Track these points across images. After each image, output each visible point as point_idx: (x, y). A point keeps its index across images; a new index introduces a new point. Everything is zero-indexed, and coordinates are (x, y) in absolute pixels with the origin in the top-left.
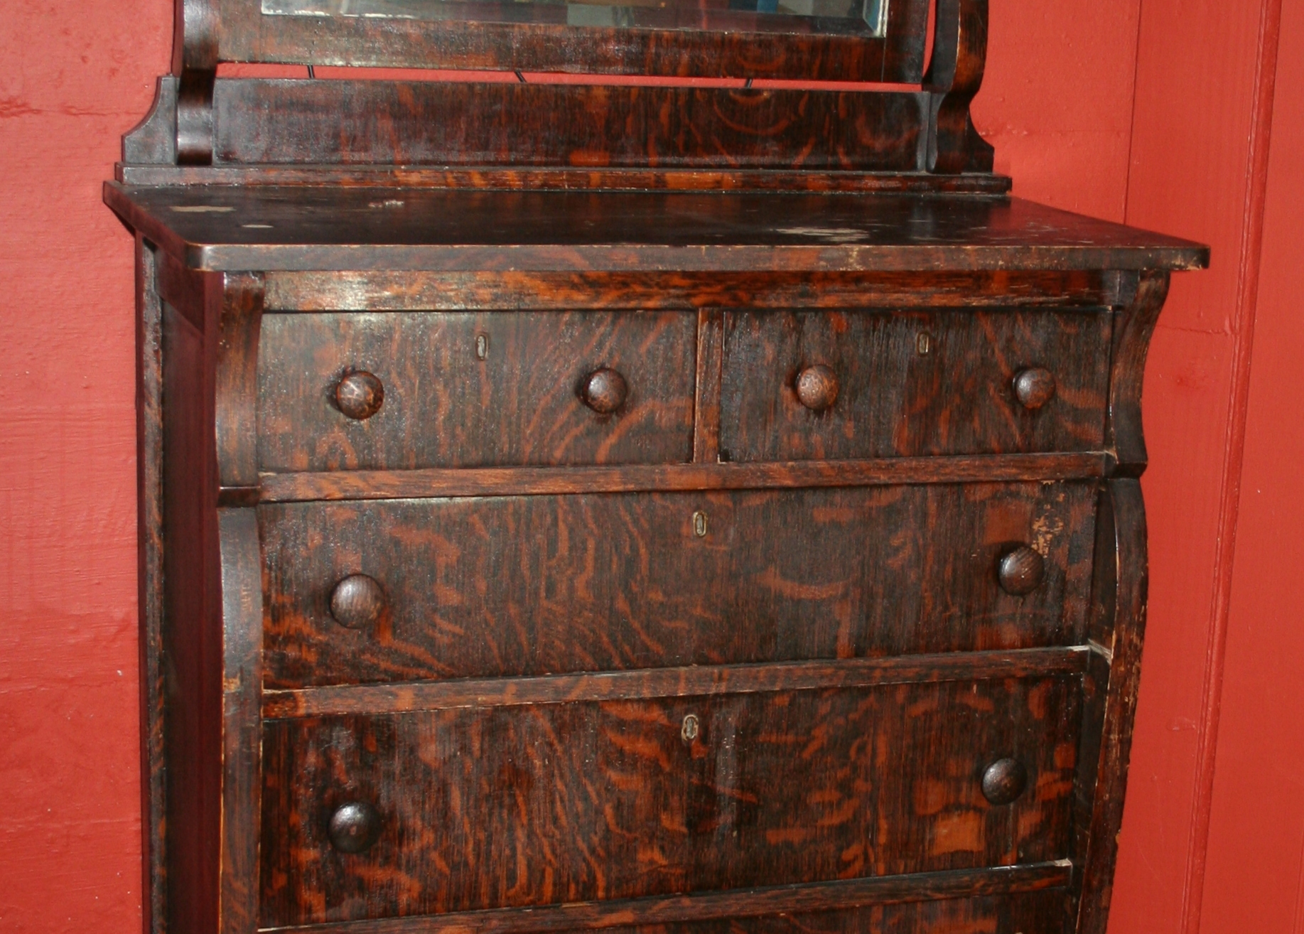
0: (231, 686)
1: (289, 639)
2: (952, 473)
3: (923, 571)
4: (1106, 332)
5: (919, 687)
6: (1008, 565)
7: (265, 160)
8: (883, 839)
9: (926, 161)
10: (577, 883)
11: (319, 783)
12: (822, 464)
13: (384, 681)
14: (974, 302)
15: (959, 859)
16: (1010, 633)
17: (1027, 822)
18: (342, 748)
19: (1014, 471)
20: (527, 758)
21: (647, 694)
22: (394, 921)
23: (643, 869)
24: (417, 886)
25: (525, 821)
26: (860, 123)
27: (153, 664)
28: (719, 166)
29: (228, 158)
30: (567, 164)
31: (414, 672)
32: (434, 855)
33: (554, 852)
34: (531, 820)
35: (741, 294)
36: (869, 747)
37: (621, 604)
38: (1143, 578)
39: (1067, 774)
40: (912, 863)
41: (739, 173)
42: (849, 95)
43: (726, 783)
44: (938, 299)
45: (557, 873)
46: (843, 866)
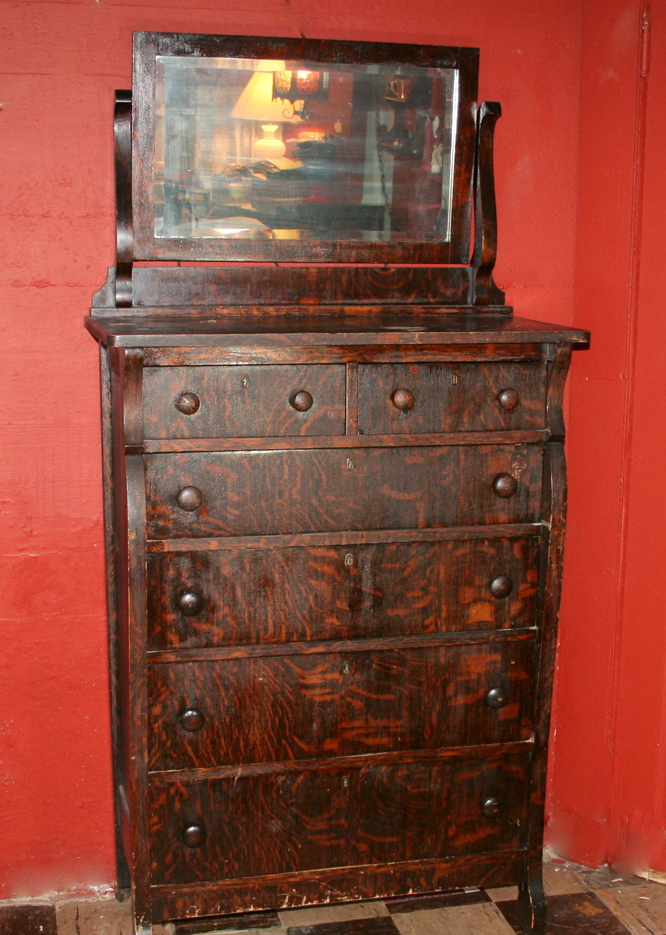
0: (132, 536)
1: (160, 516)
2: (470, 440)
3: (459, 486)
4: (544, 373)
5: (459, 542)
6: (500, 484)
7: (157, 305)
8: (444, 614)
9: (471, 299)
10: (297, 633)
11: (175, 584)
12: (407, 436)
13: (204, 537)
14: (479, 359)
15: (481, 626)
16: (503, 517)
17: (515, 607)
18: (185, 568)
19: (501, 439)
20: (272, 573)
21: (327, 543)
22: (211, 649)
23: (328, 627)
24: (221, 633)
25: (272, 603)
26: (439, 283)
27: (109, 539)
28: (372, 304)
29: (140, 304)
30: (298, 304)
31: (218, 533)
32: (229, 618)
33: (286, 618)
34: (274, 602)
35: (366, 356)
36: (436, 570)
37: (314, 502)
38: (564, 489)
39: (533, 585)
40: (459, 627)
41: (380, 307)
42: (433, 269)
43: (367, 587)
44: (460, 357)
45: (287, 628)
46: (425, 627)
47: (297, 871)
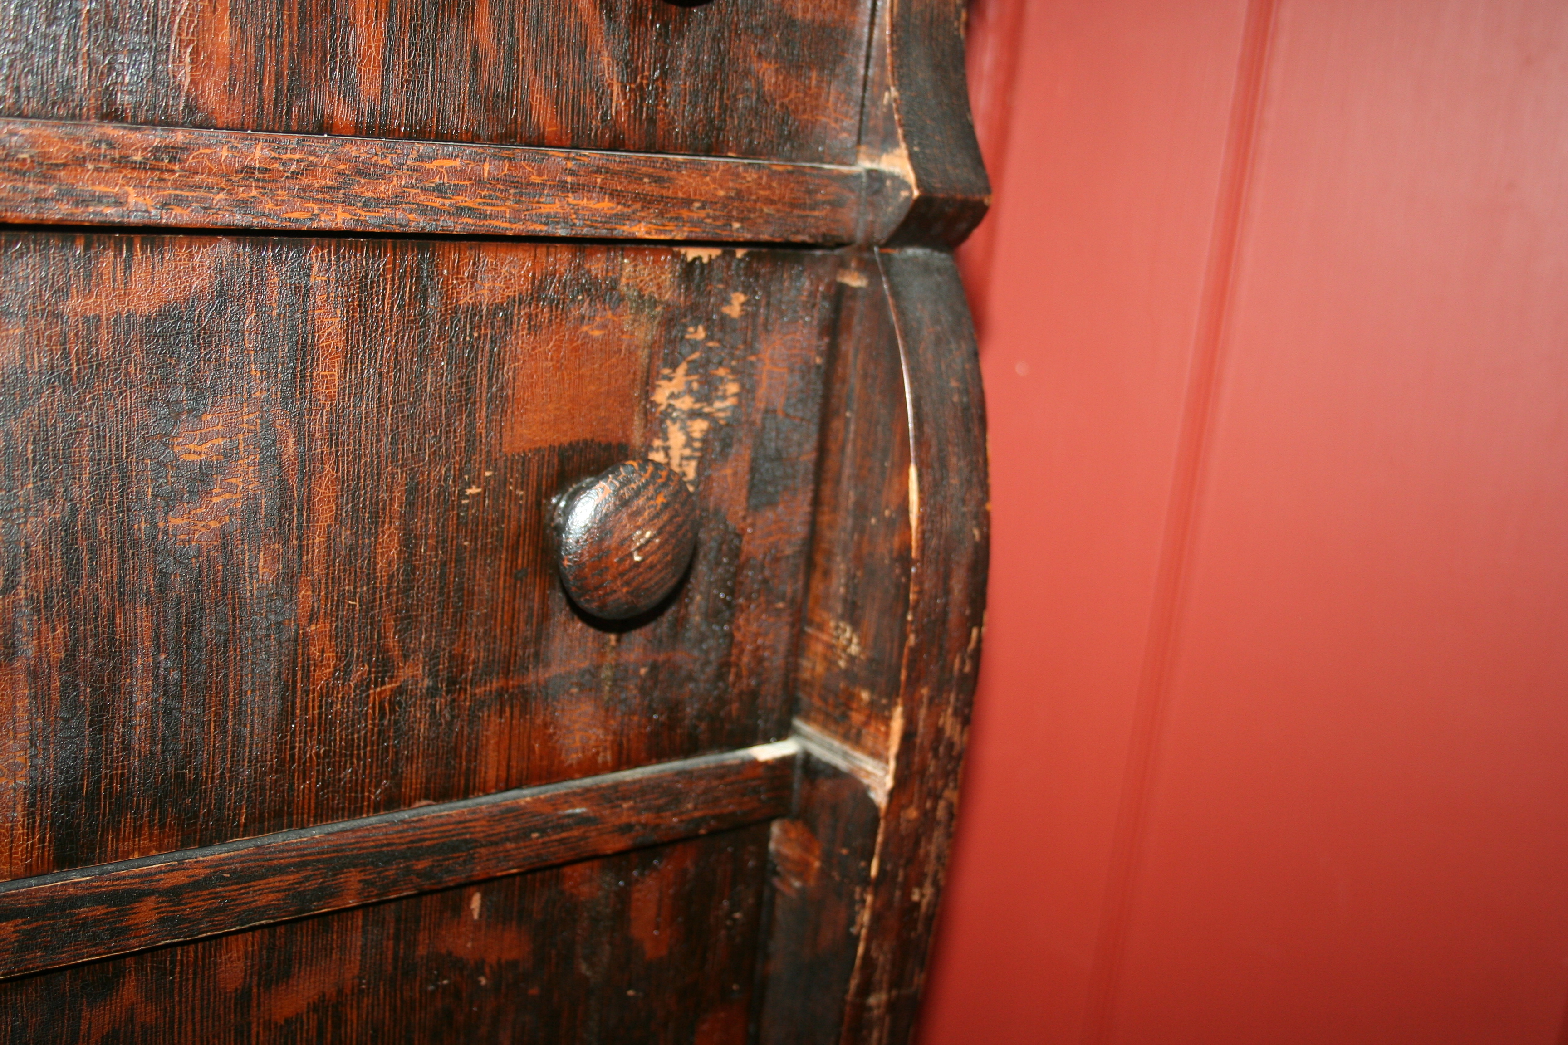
2: (394, 202)
3: (302, 550)
19: (606, 205)
38: (977, 546)
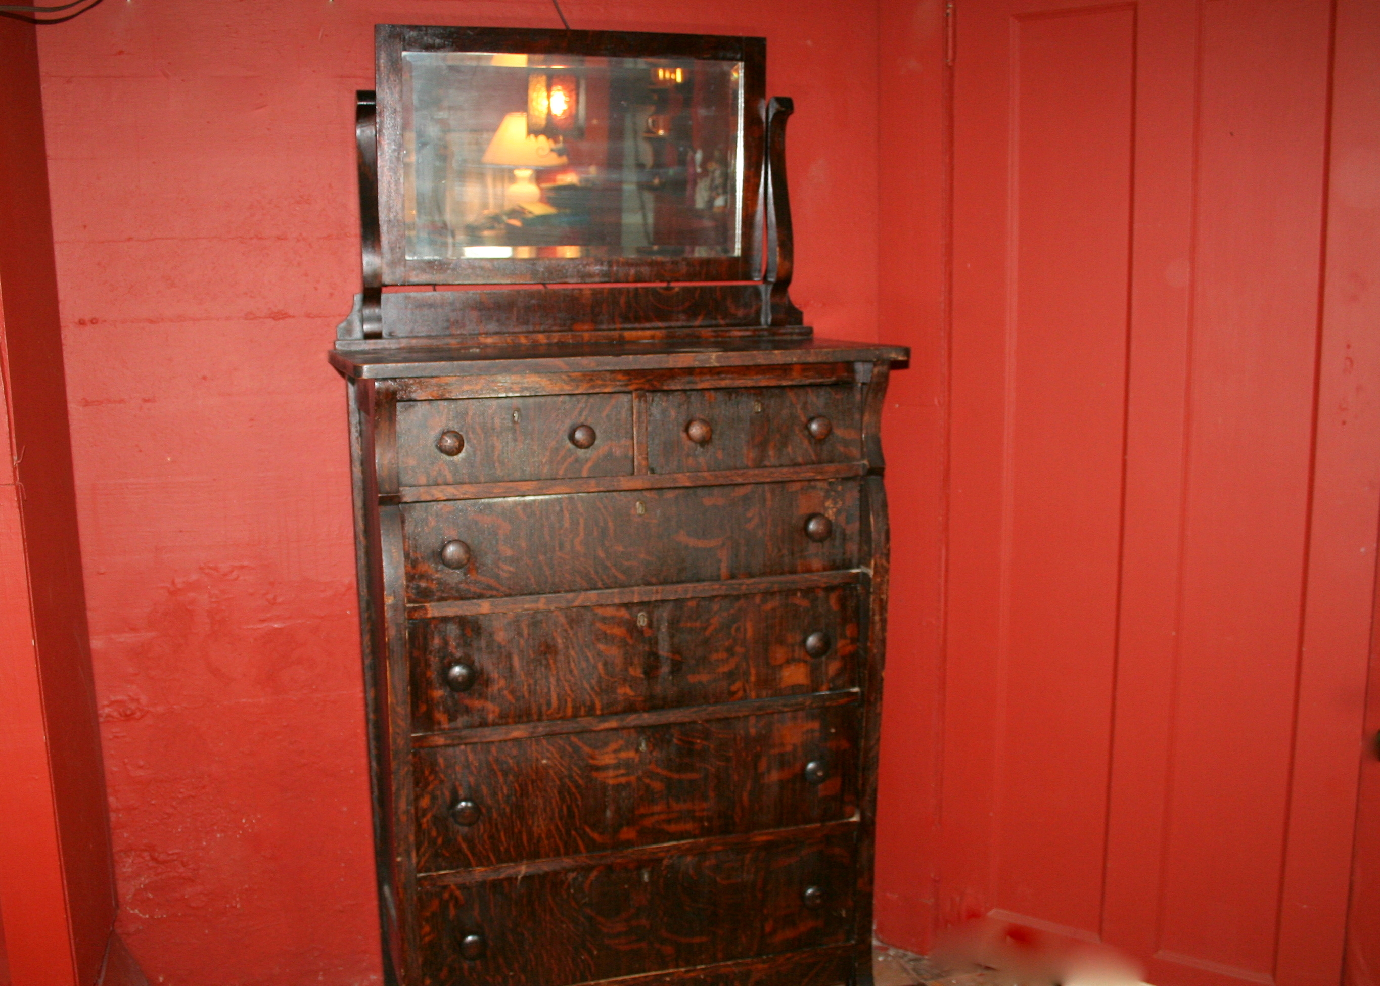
0: (389, 601)
1: (422, 576)
2: (777, 477)
3: (766, 531)
4: (858, 397)
5: (768, 594)
6: (812, 526)
7: (411, 335)
8: (753, 679)
9: (766, 319)
10: (585, 706)
11: (442, 654)
12: (705, 474)
13: (473, 598)
14: (784, 383)
15: (796, 689)
16: (816, 564)
17: (833, 667)
18: (453, 635)
19: (812, 474)
20: (553, 638)
21: (617, 601)
22: (486, 729)
23: (620, 698)
24: (497, 709)
25: (554, 673)
26: (729, 303)
27: (364, 605)
28: (653, 328)
29: (391, 335)
30: (571, 330)
31: (489, 593)
32: (506, 692)
33: (571, 690)
34: (557, 672)
35: (655, 383)
36: (742, 629)
37: (602, 555)
39: (854, 641)
40: (770, 692)
41: (663, 331)
42: (722, 288)
43: (664, 650)
44: (763, 381)
45: (574, 700)
46: (732, 694)
47: (592, 980)
